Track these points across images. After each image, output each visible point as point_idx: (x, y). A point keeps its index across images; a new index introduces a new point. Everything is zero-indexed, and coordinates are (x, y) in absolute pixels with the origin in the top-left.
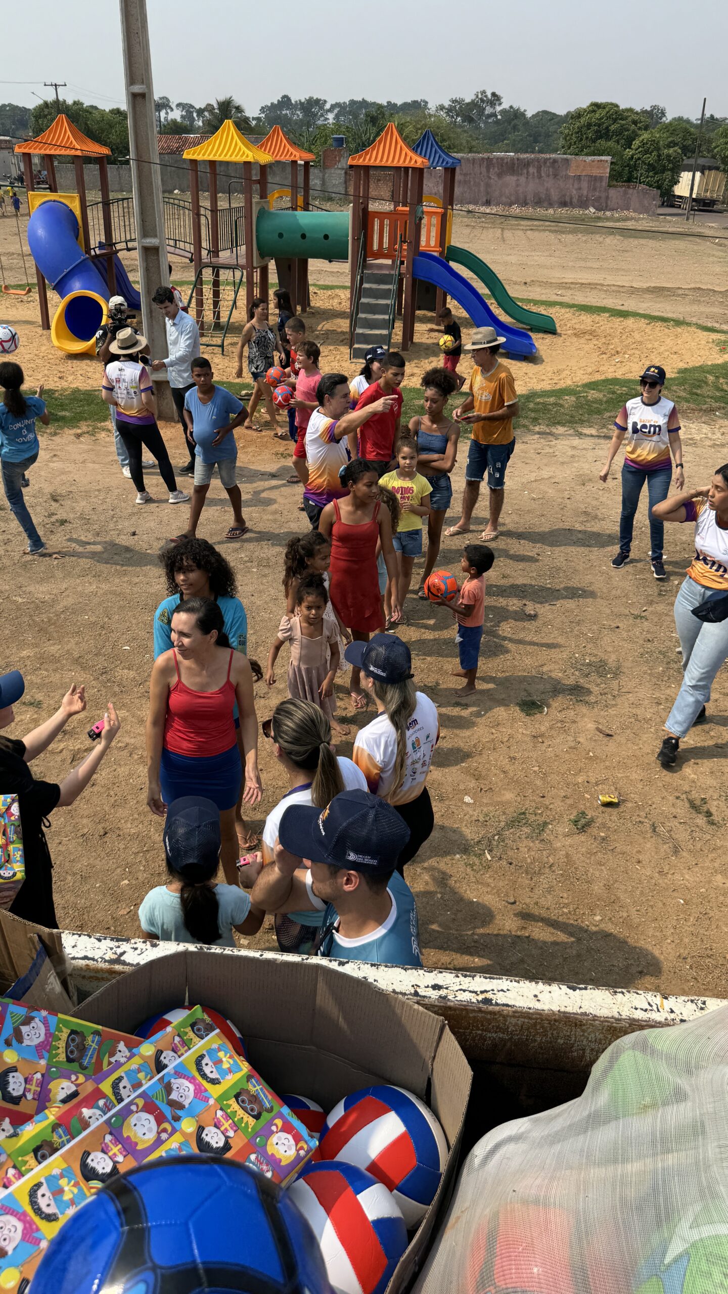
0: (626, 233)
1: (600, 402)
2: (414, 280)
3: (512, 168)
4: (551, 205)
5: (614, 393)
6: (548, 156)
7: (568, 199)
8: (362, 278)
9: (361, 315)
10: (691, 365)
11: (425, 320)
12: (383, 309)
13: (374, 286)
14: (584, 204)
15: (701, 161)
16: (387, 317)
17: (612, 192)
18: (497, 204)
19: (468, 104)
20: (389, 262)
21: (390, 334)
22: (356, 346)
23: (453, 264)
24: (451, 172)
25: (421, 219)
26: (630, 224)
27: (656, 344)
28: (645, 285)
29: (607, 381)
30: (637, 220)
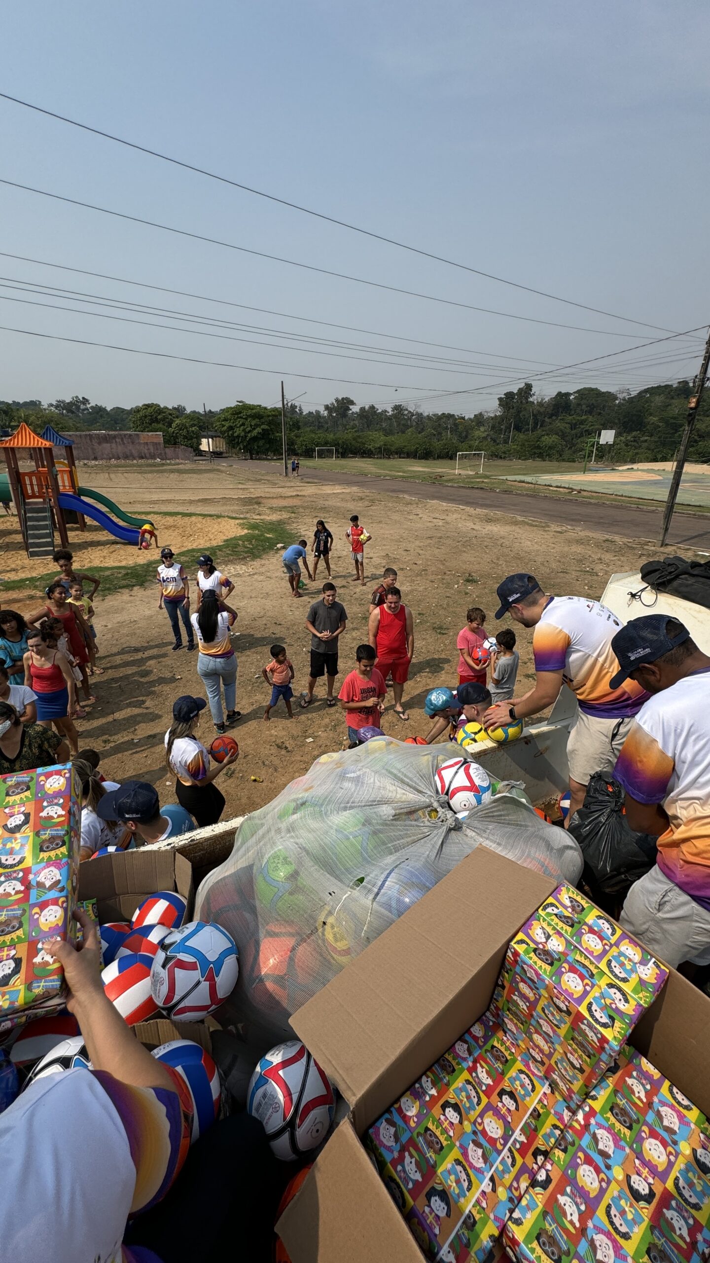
0: (180, 472)
1: (188, 562)
2: (61, 510)
3: (106, 439)
4: (134, 458)
5: (194, 556)
6: (126, 432)
7: (143, 455)
8: (25, 511)
9: (29, 532)
10: (229, 537)
11: (72, 530)
12: (45, 527)
13: (35, 515)
14: (153, 457)
15: (210, 433)
16: (48, 531)
17: (167, 450)
18: (102, 459)
19: (68, 403)
20: (41, 500)
21: (53, 540)
22: (31, 550)
23: (82, 498)
24: (69, 449)
25: (57, 475)
26: (181, 467)
27: (210, 529)
28: (197, 498)
29: (189, 551)
30: (185, 464)
